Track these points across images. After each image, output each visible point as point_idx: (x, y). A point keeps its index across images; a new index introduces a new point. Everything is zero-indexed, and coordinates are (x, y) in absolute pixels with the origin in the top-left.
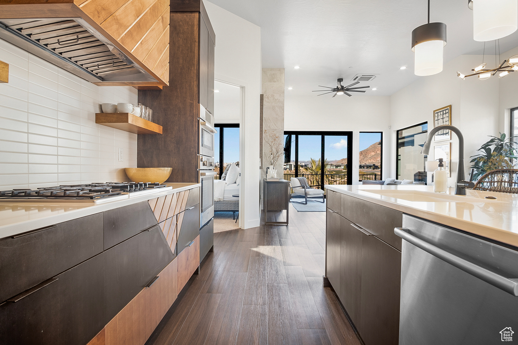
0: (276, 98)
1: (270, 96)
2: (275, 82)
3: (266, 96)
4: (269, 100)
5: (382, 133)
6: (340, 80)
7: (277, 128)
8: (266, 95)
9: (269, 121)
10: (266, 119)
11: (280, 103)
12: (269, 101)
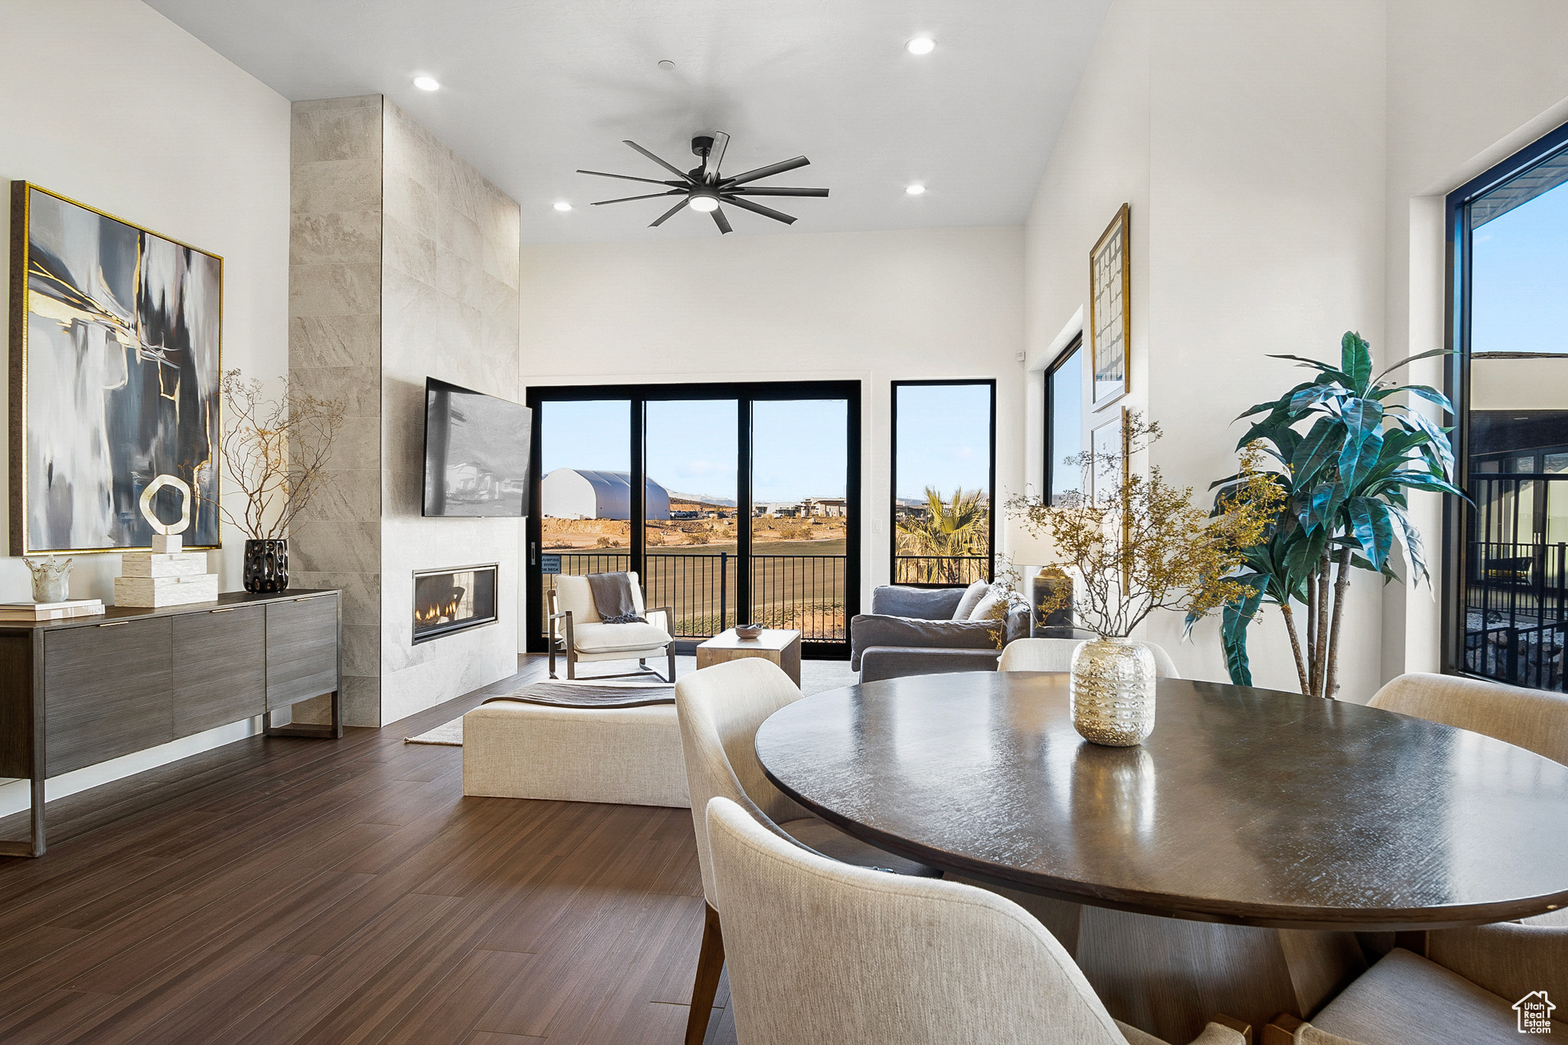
0: (348, 229)
1: (323, 220)
2: (342, 156)
3: (308, 223)
4: (319, 239)
5: (992, 383)
6: (703, 144)
7: (352, 365)
8: (308, 219)
9: (320, 332)
10: (306, 324)
11: (364, 248)
12: (318, 246)
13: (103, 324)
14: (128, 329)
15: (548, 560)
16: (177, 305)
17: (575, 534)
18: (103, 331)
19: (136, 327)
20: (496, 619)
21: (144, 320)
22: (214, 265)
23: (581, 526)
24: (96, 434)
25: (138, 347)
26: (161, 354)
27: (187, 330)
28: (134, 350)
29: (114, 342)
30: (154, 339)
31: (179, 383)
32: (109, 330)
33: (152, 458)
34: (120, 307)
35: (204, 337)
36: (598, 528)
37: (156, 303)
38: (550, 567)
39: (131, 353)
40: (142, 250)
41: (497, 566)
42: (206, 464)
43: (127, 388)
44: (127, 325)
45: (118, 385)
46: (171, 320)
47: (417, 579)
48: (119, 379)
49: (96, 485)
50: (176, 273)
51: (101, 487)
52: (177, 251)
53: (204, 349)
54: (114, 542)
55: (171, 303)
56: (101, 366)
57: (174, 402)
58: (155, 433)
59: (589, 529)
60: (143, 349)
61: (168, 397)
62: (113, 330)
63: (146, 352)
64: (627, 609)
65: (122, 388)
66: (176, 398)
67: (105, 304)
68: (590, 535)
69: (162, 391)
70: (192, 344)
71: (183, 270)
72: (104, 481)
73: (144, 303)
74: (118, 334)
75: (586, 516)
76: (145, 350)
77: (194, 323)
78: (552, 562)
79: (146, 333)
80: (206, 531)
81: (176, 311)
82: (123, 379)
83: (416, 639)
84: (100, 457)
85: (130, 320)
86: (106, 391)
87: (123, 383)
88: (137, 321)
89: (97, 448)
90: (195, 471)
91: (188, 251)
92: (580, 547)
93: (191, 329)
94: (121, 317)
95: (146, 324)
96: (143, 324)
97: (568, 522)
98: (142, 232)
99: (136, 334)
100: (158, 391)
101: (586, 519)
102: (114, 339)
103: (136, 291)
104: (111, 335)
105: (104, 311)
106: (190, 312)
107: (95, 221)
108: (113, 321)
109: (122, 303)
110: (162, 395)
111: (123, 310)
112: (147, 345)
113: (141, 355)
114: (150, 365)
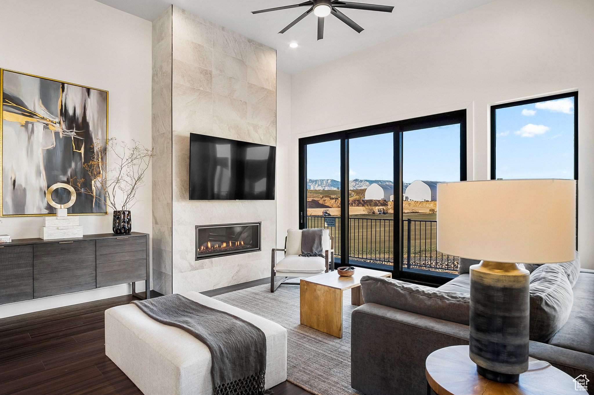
0: (164, 70)
1: (158, 69)
2: (163, 39)
3: (155, 72)
4: (158, 78)
7: (165, 131)
8: (155, 70)
9: (158, 119)
10: (155, 116)
11: (168, 77)
12: (157, 81)
13: (42, 123)
14: (56, 124)
15: (330, 220)
16: (83, 112)
17: (422, 207)
18: (41, 126)
19: (60, 123)
20: (260, 249)
21: (64, 120)
22: (104, 95)
23: (424, 204)
24: (38, 167)
25: (60, 131)
26: (73, 133)
27: (88, 122)
28: (59, 133)
29: (49, 130)
30: (70, 127)
31: (84, 145)
32: (45, 125)
33: (68, 176)
34: (50, 115)
35: (98, 125)
36: (432, 205)
37: (71, 112)
38: (331, 223)
39: (57, 134)
40: (63, 91)
41: (260, 224)
42: (99, 179)
43: (54, 148)
44: (55, 123)
45: (50, 147)
46: (79, 119)
47: (199, 230)
48: (51, 144)
49: (38, 188)
50: (82, 99)
51: (41, 189)
52: (82, 90)
53: (98, 130)
54: (48, 211)
55: (79, 112)
56: (41, 140)
57: (81, 153)
58: (70, 166)
59: (428, 205)
60: (63, 132)
61: (78, 151)
62: (47, 125)
63: (65, 133)
64: (317, 248)
65: (52, 148)
66: (82, 151)
67: (43, 114)
68: (428, 208)
69: (74, 148)
70: (91, 128)
71: (86, 98)
72: (42, 186)
73: (64, 113)
74: (50, 126)
75: (427, 200)
76: (64, 132)
77: (92, 119)
78: (332, 221)
79: (65, 125)
80: (99, 207)
81: (82, 115)
82: (53, 144)
83: (198, 258)
84: (40, 176)
85: (57, 120)
86: (43, 150)
87: (53, 146)
88: (60, 120)
89: (39, 173)
90: (93, 182)
91: (88, 90)
92: (422, 213)
93: (90, 122)
94: (51, 119)
95: (65, 121)
96: (63, 121)
97: (419, 202)
98: (63, 84)
99: (60, 126)
100: (72, 149)
101: (427, 201)
102: (48, 128)
103: (59, 108)
104: (46, 126)
105: (42, 117)
106: (90, 115)
107: (37, 81)
108: (48, 121)
109: (52, 114)
110: (74, 150)
111: (53, 116)
112: (66, 130)
113: (63, 134)
114: (67, 139)
